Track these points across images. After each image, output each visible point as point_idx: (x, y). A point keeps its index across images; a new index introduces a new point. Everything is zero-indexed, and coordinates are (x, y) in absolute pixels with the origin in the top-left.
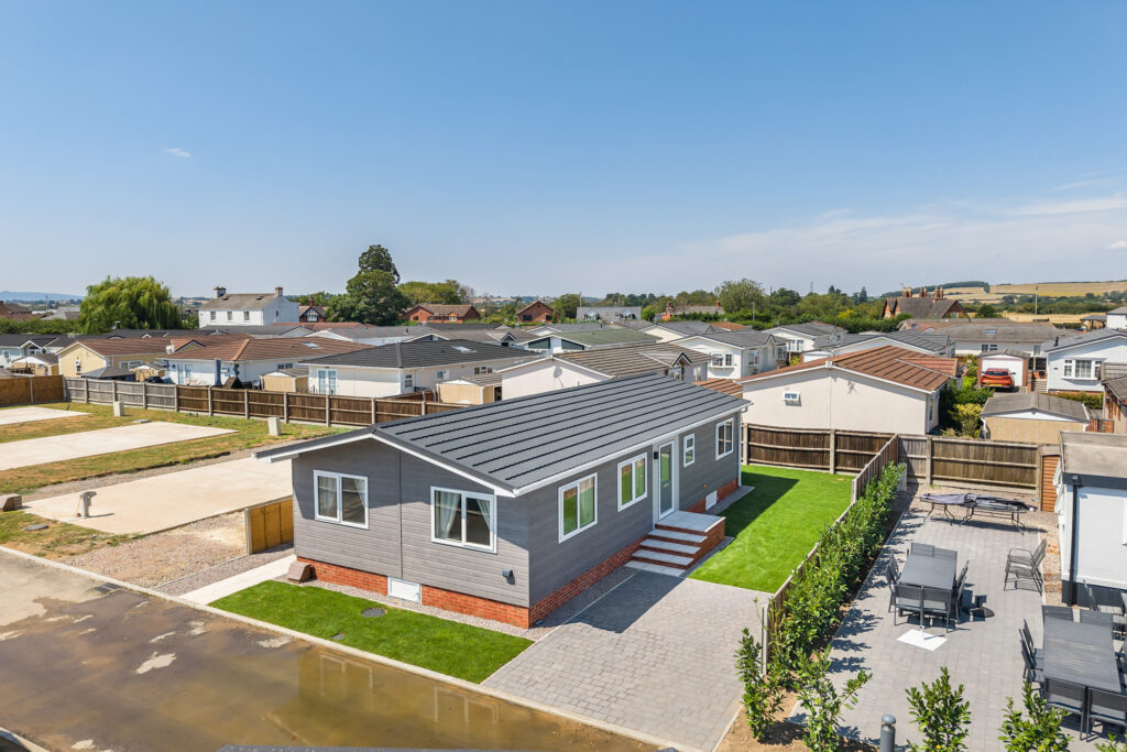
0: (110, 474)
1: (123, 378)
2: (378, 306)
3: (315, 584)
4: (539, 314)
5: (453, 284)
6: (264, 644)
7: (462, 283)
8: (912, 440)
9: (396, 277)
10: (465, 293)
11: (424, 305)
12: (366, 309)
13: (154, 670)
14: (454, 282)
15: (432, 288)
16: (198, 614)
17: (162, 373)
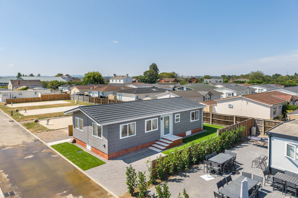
0: (62, 116)
1: (81, 95)
2: (151, 79)
3: (74, 144)
4: (194, 81)
5: (174, 73)
6: (52, 156)
7: (176, 72)
8: (259, 120)
9: (158, 71)
10: (177, 75)
11: (163, 79)
12: (147, 80)
13: (28, 158)
14: (174, 72)
15: (168, 74)
16: (47, 148)
17: (89, 94)
